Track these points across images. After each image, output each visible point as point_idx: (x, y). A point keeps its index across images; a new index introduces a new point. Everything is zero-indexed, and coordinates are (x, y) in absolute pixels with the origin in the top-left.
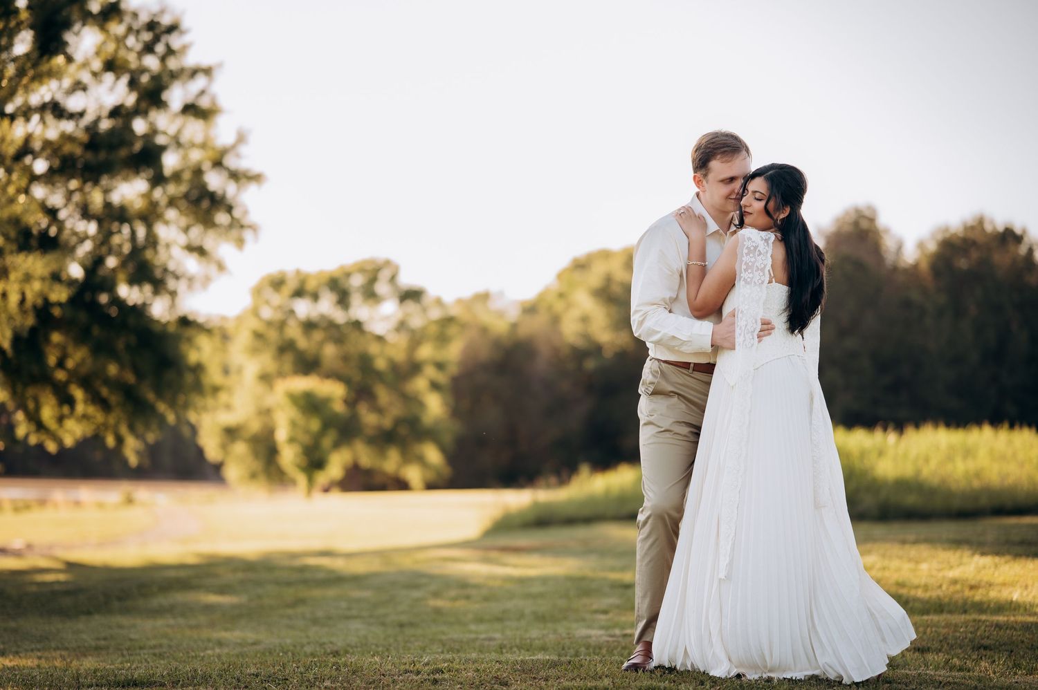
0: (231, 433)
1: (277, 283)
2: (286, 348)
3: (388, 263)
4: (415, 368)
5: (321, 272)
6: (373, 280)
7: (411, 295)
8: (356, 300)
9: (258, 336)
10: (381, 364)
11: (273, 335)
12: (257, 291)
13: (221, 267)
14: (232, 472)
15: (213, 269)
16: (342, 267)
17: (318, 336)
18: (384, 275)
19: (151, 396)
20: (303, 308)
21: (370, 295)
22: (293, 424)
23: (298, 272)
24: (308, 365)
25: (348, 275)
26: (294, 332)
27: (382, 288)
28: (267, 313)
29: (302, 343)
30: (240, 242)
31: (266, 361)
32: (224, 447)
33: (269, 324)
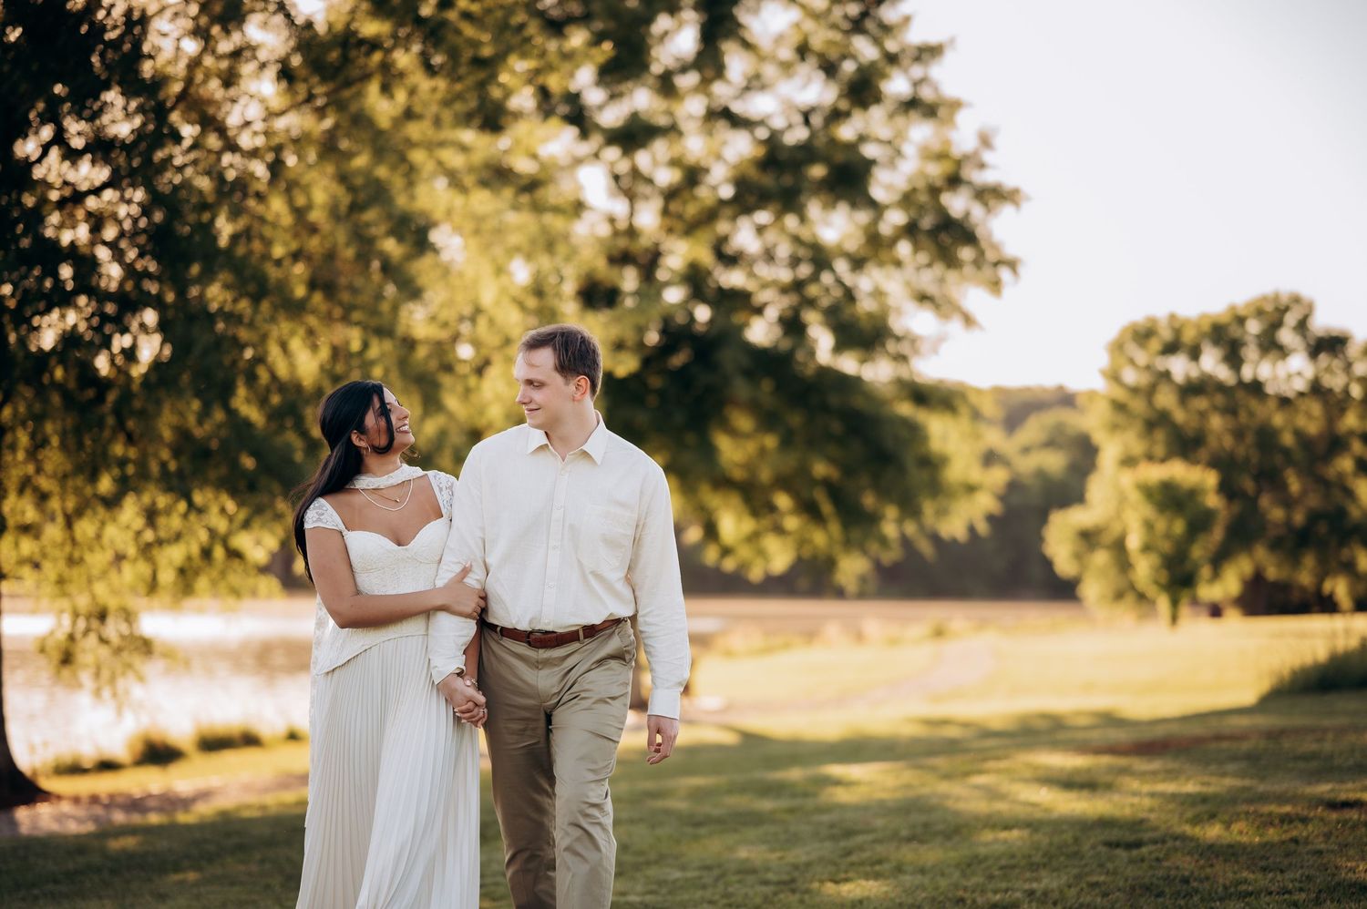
0: (1088, 538)
1: (1143, 334)
2: (1156, 422)
3: (1297, 300)
4: (1335, 443)
5: (1203, 316)
6: (1276, 325)
7: (1331, 345)
8: (1250, 352)
9: (1119, 407)
10: (1288, 439)
11: (1138, 405)
12: (1117, 347)
13: (968, 320)
14: (1092, 590)
15: (955, 326)
16: (1233, 308)
17: (1201, 403)
18: (1291, 319)
19: (869, 500)
20: (1179, 367)
21: (1271, 345)
22: (1149, 526)
23: (1172, 317)
24: (1186, 445)
25: (1241, 321)
26: (1166, 399)
27: (1286, 336)
28: (1130, 376)
29: (1179, 416)
30: (995, 286)
31: (1132, 441)
32: (1078, 557)
33: (1134, 391)
